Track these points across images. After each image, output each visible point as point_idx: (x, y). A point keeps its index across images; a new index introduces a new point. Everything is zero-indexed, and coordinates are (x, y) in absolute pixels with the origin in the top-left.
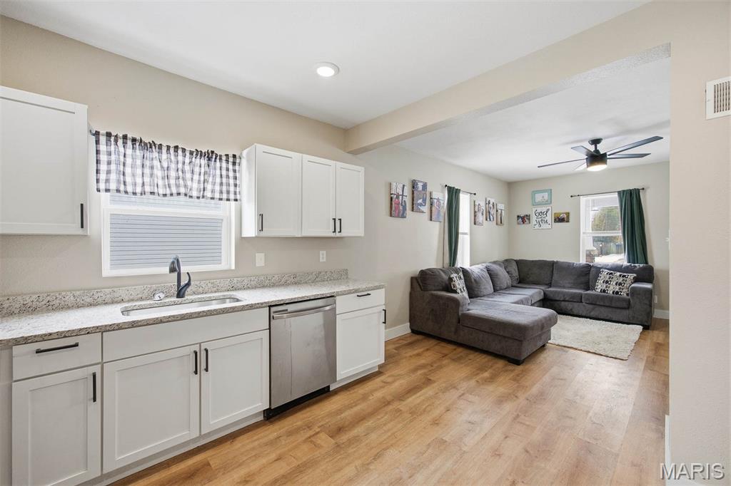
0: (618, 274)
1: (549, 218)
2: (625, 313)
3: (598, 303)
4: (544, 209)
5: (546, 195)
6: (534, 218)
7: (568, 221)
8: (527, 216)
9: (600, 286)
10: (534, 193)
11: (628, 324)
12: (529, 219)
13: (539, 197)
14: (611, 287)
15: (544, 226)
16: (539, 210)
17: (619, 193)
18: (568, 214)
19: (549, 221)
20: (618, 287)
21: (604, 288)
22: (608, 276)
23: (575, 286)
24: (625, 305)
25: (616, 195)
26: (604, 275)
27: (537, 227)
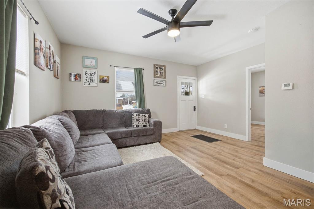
0: (141, 115)
1: (96, 78)
2: (153, 137)
3: (141, 135)
4: (92, 71)
5: (94, 61)
6: (84, 77)
7: (108, 83)
8: (78, 74)
9: (135, 123)
10: (84, 58)
11: (153, 143)
12: (80, 78)
13: (88, 62)
14: (141, 123)
15: (92, 84)
16: (89, 71)
17: (135, 69)
18: (108, 77)
19: (96, 81)
20: (144, 122)
21: (138, 124)
22: (138, 117)
24: (152, 132)
25: (133, 71)
26: (135, 116)
27: (87, 84)
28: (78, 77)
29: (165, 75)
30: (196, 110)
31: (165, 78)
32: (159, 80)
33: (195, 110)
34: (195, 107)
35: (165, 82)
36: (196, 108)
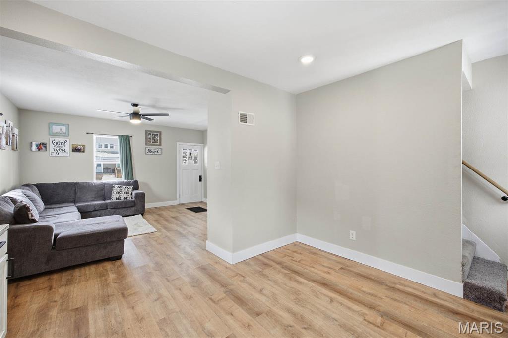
0: (124, 187)
1: (68, 147)
2: (133, 209)
3: (118, 207)
4: (62, 140)
5: (64, 129)
6: (51, 147)
7: (83, 152)
8: (43, 144)
9: (114, 196)
10: (50, 125)
11: (134, 215)
12: (46, 147)
13: (56, 129)
14: (122, 196)
15: (61, 154)
16: (57, 140)
17: (119, 136)
18: (84, 146)
19: (67, 150)
20: (126, 195)
21: (118, 197)
22: (119, 189)
23: (97, 199)
24: (133, 204)
25: (117, 137)
26: (116, 189)
27: (55, 154)
28: (42, 146)
29: (160, 142)
30: (203, 180)
31: (160, 145)
32: (152, 148)
33: (200, 180)
34: (200, 177)
35: (160, 149)
36: (203, 177)
